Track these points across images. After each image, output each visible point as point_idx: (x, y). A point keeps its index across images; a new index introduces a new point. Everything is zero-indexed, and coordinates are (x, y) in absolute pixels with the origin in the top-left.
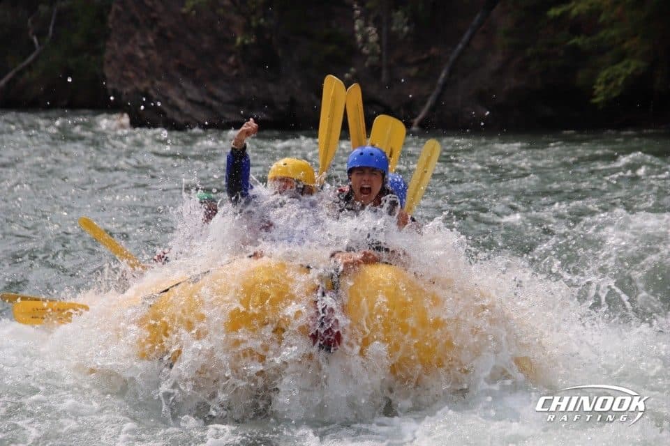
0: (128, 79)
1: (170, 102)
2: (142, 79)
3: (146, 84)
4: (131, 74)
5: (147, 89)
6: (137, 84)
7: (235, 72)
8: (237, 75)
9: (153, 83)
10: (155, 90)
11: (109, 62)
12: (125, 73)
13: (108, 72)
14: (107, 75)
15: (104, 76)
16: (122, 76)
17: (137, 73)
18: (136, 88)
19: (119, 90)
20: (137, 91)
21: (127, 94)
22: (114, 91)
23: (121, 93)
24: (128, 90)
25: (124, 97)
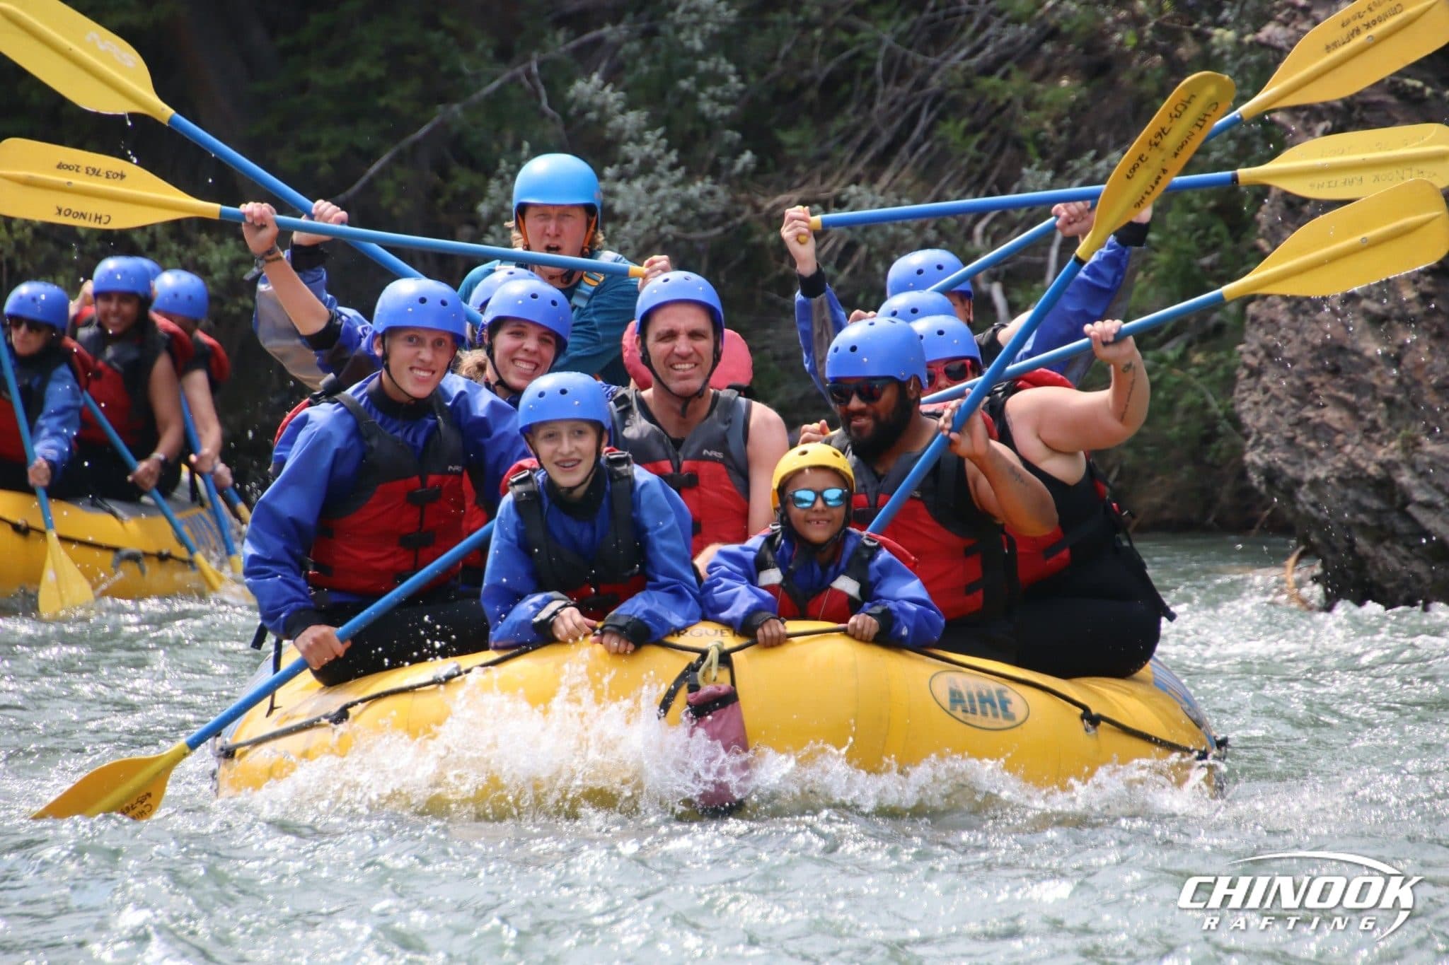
0: (1320, 431)
2: (1371, 433)
3: (1388, 452)
4: (1332, 415)
5: (1388, 468)
6: (1353, 449)
9: (1410, 448)
11: (1256, 373)
12: (1309, 412)
13: (1252, 410)
14: (1248, 419)
15: (1235, 420)
16: (1302, 422)
17: (1353, 410)
18: (1352, 465)
19: (1290, 471)
20: (1353, 478)
21: (1315, 484)
22: (1271, 474)
23: (1298, 482)
24: (1322, 474)
25: (1305, 496)
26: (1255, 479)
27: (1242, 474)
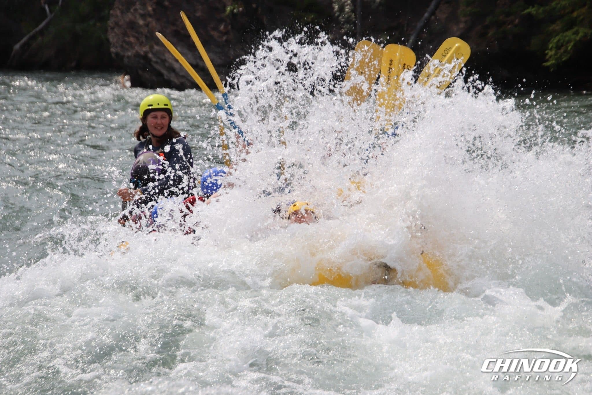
0: (130, 44)
1: (167, 64)
2: (141, 44)
3: (146, 49)
4: (132, 39)
5: (146, 53)
6: (137, 48)
7: (224, 38)
8: (226, 41)
9: (151, 47)
10: (154, 54)
11: (112, 29)
12: (126, 39)
13: (112, 38)
14: (111, 40)
15: (108, 41)
16: (124, 41)
17: (137, 38)
18: (137, 52)
19: (122, 53)
20: (137, 55)
21: (128, 57)
22: (117, 54)
23: (123, 56)
24: (130, 54)
25: (126, 60)
26: (113, 55)
27: (110, 53)
